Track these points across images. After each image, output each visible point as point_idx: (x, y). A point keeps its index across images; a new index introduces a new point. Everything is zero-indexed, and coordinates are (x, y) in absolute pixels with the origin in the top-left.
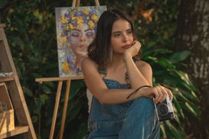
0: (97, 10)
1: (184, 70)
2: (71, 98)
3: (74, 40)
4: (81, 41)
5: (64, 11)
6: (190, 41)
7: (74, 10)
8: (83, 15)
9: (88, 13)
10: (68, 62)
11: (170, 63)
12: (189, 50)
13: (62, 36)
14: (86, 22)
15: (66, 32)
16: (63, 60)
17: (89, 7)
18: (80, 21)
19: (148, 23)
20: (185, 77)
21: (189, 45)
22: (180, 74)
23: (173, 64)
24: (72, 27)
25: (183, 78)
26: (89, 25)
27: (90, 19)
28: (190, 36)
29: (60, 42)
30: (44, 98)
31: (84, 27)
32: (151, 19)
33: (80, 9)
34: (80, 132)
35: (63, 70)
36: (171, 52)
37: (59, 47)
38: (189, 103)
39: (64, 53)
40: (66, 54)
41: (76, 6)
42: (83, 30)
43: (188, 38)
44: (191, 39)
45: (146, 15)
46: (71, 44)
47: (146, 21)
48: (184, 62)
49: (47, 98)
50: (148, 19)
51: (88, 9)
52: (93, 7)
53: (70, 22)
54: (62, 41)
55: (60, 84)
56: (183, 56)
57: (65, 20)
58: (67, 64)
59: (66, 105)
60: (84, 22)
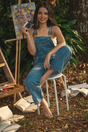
0: (30, 5)
1: (75, 29)
2: (22, 48)
3: (21, 20)
4: (25, 20)
5: (15, 7)
6: (77, 14)
7: (19, 6)
8: (24, 8)
9: (26, 7)
10: (20, 31)
11: (68, 26)
12: (76, 19)
13: (15, 19)
14: (26, 11)
15: (17, 17)
16: (17, 30)
17: (26, 4)
18: (23, 11)
19: (54, 7)
20: (76, 33)
21: (76, 16)
22: (73, 31)
23: (69, 27)
24: (19, 14)
25: (75, 33)
26: (27, 12)
27: (28, 9)
28: (77, 11)
29: (15, 22)
30: (8, 50)
31: (25, 14)
32: (55, 5)
33: (22, 5)
34: (28, 65)
35: (18, 35)
36: (67, 20)
37: (14, 24)
38: (79, 45)
39: (17, 27)
40: (18, 27)
41: (20, 4)
42: (25, 15)
43: (76, 13)
44: (77, 13)
45: (53, 3)
46: (20, 22)
47: (53, 6)
48: (74, 25)
49: (10, 50)
50: (54, 5)
51: (26, 5)
52: (28, 3)
53: (18, 12)
54: (15, 21)
55: (17, 42)
56: (74, 22)
57: (16, 11)
58: (19, 32)
59: (20, 52)
60: (25, 11)
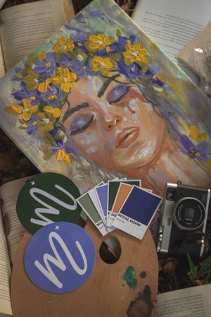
4: (110, 126)
27: (89, 54)
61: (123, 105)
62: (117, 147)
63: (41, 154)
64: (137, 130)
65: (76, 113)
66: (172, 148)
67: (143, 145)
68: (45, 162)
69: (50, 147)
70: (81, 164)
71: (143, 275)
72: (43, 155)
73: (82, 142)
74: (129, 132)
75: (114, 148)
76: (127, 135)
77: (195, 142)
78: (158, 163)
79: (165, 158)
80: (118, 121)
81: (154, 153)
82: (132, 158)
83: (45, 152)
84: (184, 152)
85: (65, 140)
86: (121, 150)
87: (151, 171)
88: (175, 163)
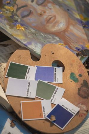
61: (45, 6)
62: (47, 23)
63: (8, 27)
64: (55, 16)
65: (22, 9)
66: (74, 23)
67: (60, 22)
68: (10, 30)
69: (12, 24)
70: (31, 31)
71: (80, 75)
72: (9, 27)
73: (28, 21)
74: (51, 17)
75: (45, 23)
76: (50, 19)
77: (83, 21)
78: (69, 29)
79: (71, 27)
80: (44, 12)
81: (66, 25)
82: (56, 28)
83: (9, 25)
84: (80, 25)
85: (19, 20)
86: (49, 24)
87: (66, 33)
88: (77, 30)
